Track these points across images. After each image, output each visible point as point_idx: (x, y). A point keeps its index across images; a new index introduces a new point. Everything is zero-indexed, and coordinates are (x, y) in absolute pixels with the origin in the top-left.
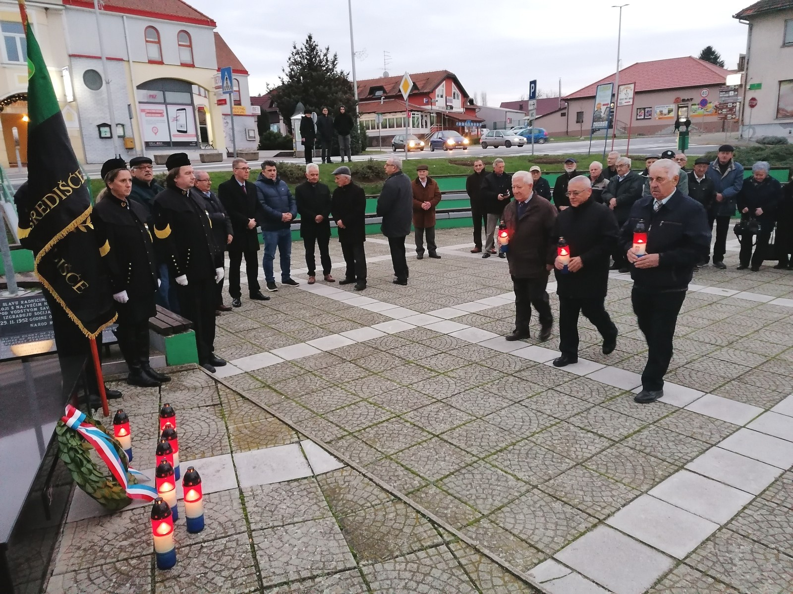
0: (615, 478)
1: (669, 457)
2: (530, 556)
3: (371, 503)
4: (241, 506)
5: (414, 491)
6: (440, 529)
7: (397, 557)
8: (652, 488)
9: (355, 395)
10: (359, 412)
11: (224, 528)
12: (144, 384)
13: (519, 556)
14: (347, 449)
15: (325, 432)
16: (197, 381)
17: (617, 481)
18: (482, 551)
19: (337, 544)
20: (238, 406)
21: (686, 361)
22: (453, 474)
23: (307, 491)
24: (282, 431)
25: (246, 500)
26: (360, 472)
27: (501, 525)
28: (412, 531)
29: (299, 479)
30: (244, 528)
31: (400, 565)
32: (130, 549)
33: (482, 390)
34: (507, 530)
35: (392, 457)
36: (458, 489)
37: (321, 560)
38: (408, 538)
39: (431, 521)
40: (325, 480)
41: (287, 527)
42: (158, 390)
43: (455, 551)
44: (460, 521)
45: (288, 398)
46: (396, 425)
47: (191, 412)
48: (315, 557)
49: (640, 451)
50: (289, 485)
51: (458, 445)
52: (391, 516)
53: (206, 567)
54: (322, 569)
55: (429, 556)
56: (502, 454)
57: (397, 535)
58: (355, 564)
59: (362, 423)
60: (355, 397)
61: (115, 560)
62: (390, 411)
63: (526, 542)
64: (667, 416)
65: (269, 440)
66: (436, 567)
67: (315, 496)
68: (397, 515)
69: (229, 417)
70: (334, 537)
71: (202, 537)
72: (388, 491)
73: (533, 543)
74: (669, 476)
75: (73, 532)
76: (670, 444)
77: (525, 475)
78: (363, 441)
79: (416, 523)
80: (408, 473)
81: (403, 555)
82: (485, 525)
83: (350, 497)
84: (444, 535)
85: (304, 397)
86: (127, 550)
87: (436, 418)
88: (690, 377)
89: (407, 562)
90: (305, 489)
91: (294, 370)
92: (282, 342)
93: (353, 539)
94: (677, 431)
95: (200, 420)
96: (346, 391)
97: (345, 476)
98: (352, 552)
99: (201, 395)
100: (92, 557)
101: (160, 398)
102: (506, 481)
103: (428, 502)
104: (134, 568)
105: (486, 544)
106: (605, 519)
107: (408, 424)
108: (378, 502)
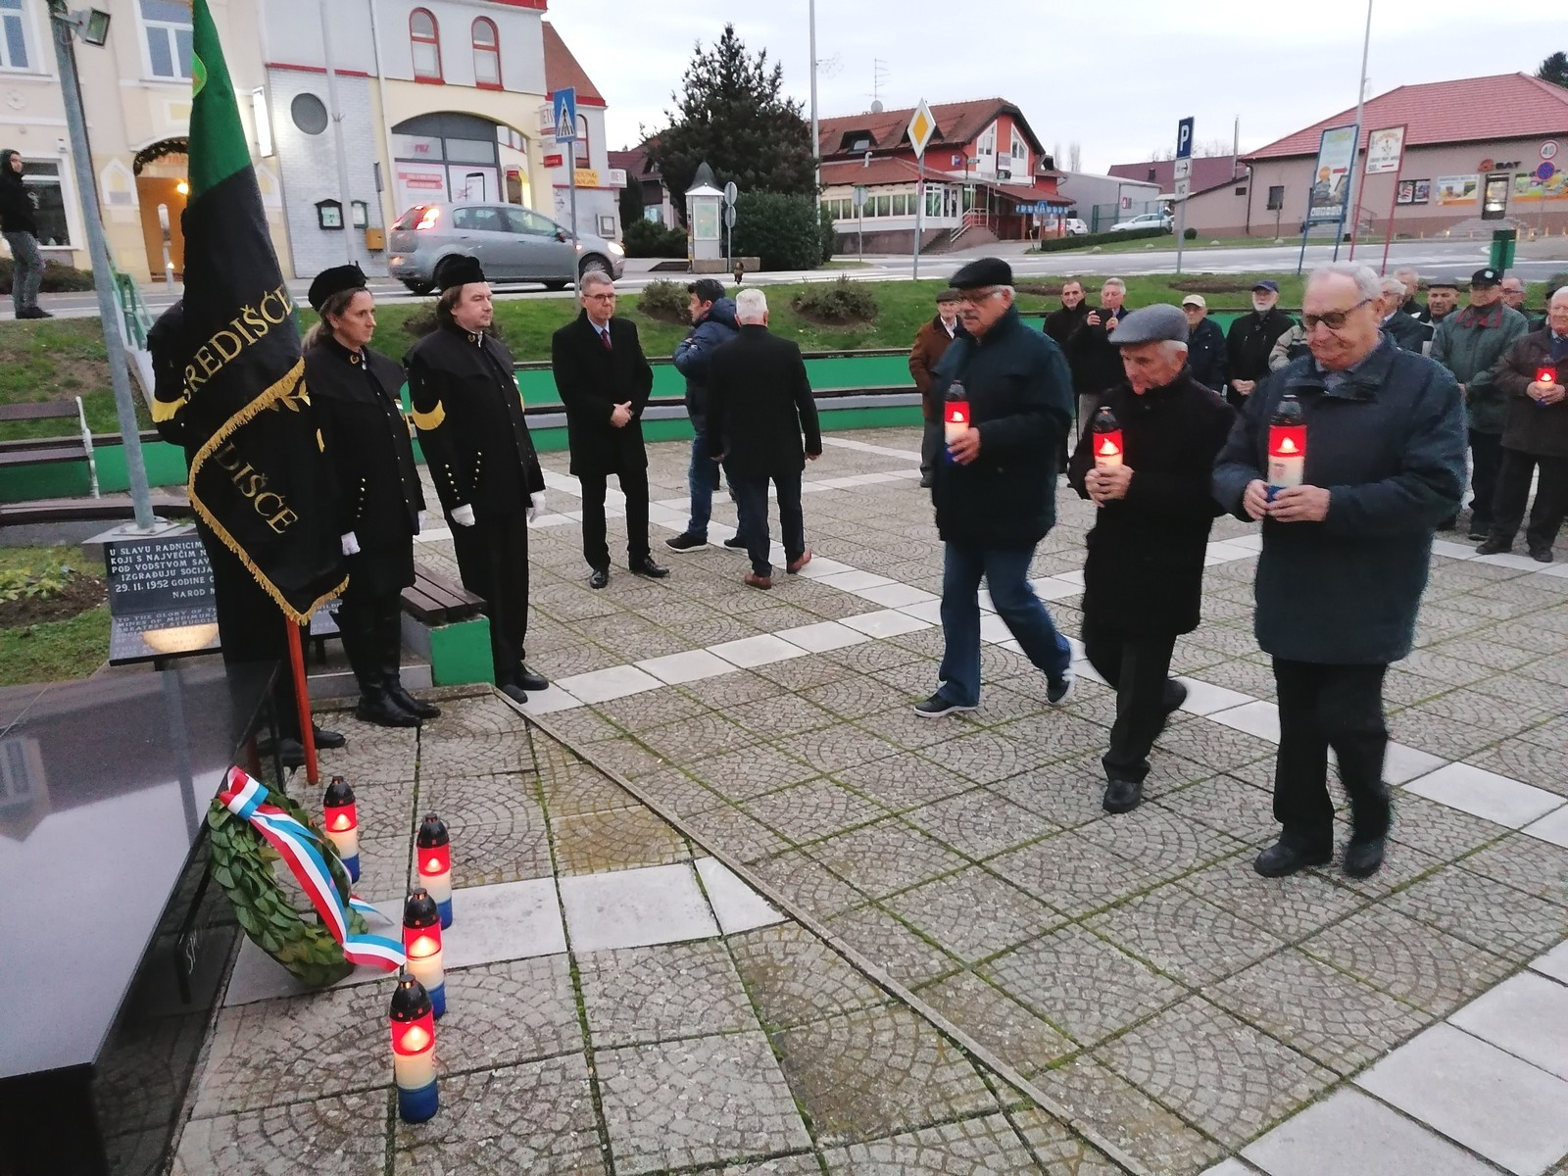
0: (1371, 981)
1: (1494, 940)
2: (1188, 1149)
3: (840, 1005)
4: (573, 993)
5: (930, 983)
6: (992, 1077)
7: (898, 1132)
8: (1457, 1009)
9: (806, 765)
10: (814, 801)
11: (538, 1041)
12: (389, 721)
13: (1160, 1145)
14: (788, 879)
15: (744, 841)
16: (491, 720)
17: (1377, 990)
18: (1083, 1133)
19: (770, 1094)
20: (569, 776)
21: (1520, 724)
22: (1013, 949)
23: (707, 969)
24: (658, 834)
25: (582, 981)
26: (818, 936)
27: (1123, 1073)
28: (930, 1076)
29: (691, 941)
30: (578, 1043)
31: (904, 1151)
32: (347, 1073)
33: (1073, 769)
34: (1134, 1085)
35: (882, 903)
36: (1026, 984)
37: (736, 1127)
38: (921, 1092)
39: (969, 1055)
40: (745, 946)
41: (665, 1046)
42: (415, 735)
43: (1025, 1128)
44: (1031, 1057)
45: (670, 764)
46: (892, 835)
47: (479, 783)
48: (725, 1118)
49: (1427, 923)
50: (670, 952)
51: (1023, 885)
52: (885, 1038)
53: (499, 1125)
54: (738, 1147)
55: (968, 1137)
56: (1120, 913)
57: (898, 1084)
58: (809, 1142)
59: (820, 826)
60: (806, 770)
61: (315, 1094)
62: (878, 804)
63: (1178, 1116)
64: (1485, 847)
65: (630, 854)
66: (984, 1164)
67: (724, 981)
68: (897, 1036)
69: (552, 798)
70: (764, 1076)
71: (492, 1055)
72: (877, 982)
73: (1192, 1119)
74: (1494, 984)
75: (236, 1027)
76: (1494, 911)
77: (1171, 964)
78: (822, 865)
79: (938, 1059)
80: (918, 941)
81: (911, 1130)
82: (1087, 1071)
83: (796, 988)
84: (1000, 1092)
85: (701, 764)
86: (341, 1074)
87: (975, 824)
88: (1533, 762)
89: (921, 1147)
90: (703, 964)
91: (682, 705)
92: (658, 647)
93: (803, 1083)
94: (1509, 881)
95: (494, 801)
96: (786, 754)
97: (786, 942)
98: (801, 1113)
99: (498, 748)
100: (271, 1086)
101: (419, 751)
102: (1131, 974)
103: (962, 1009)
104: (353, 1114)
105: (1088, 1113)
106: (1352, 1075)
107: (916, 835)
108: (855, 1004)
